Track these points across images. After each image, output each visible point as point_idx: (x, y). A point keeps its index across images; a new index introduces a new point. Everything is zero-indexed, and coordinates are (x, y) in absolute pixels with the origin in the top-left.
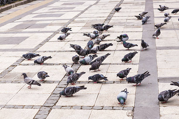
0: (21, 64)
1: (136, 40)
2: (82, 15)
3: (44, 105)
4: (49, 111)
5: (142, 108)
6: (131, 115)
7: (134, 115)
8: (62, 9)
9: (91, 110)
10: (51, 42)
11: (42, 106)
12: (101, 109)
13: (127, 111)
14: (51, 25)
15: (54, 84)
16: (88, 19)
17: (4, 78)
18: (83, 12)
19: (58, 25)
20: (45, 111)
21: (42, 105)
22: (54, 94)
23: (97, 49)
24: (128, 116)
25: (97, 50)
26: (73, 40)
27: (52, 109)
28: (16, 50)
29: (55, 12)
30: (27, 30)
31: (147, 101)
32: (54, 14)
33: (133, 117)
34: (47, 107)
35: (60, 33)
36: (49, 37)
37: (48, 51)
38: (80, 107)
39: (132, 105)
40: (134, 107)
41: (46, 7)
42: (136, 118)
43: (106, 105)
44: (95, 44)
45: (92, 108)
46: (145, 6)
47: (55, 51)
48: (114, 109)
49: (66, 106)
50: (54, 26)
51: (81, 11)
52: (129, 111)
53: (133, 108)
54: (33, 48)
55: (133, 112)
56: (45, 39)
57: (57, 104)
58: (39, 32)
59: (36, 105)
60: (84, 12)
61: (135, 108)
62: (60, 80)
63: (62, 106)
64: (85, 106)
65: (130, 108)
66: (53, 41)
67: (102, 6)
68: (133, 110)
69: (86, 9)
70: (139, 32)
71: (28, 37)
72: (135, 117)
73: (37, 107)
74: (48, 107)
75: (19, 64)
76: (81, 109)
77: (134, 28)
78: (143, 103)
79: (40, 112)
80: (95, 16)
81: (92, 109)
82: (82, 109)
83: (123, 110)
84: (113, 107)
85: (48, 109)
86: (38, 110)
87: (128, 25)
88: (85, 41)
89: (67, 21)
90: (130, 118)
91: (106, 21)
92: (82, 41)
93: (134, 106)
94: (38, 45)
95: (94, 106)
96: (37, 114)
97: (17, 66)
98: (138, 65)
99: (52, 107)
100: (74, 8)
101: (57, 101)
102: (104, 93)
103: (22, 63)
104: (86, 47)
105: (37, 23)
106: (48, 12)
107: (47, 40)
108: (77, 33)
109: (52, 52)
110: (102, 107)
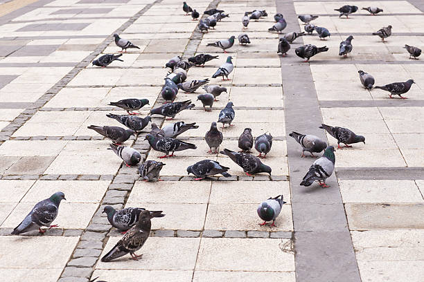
0: (12, 136)
1: (270, 85)
2: (132, 26)
3: (89, 228)
4: (104, 241)
5: (313, 235)
6: (289, 248)
7: (296, 249)
8: (81, 12)
9: (199, 238)
10: (72, 87)
11: (84, 231)
12: (221, 235)
13: (279, 241)
14: (63, 48)
15: (100, 181)
16: (150, 36)
18: (132, 20)
19: (81, 50)
20: (95, 241)
21: (84, 227)
22: (106, 203)
24: (285, 250)
26: (124, 84)
27: (109, 237)
29: (66, 19)
30: (9, 60)
31: (319, 218)
32: (66, 24)
33: (296, 252)
34: (95, 231)
35: (90, 68)
36: (67, 76)
37: (71, 109)
38: (173, 233)
39: (288, 227)
40: (294, 232)
41: (43, 7)
42: (303, 255)
43: (229, 229)
45: (201, 233)
46: (275, 8)
47: (87, 109)
48: (249, 236)
50: (72, 52)
51: (127, 18)
52: (285, 241)
53: (291, 233)
54: (34, 100)
55: (294, 242)
56: (56, 80)
58: (38, 65)
59: (71, 227)
60: (135, 20)
61: (296, 234)
62: (115, 173)
64: (184, 231)
65: (285, 234)
66: (79, 87)
67: (174, 6)
68: (293, 239)
69: (140, 14)
70: (272, 67)
71: (16, 77)
72: (299, 253)
73: (75, 233)
74: (99, 232)
75: (8, 138)
76: (175, 235)
77: (261, 58)
78: (312, 223)
79: (82, 244)
80: (165, 30)
81: (199, 236)
82: (177, 236)
83: (270, 237)
84: (246, 232)
85: (101, 236)
86: (78, 240)
87: (243, 51)
88: (152, 86)
89: (100, 41)
90: (290, 255)
91: (192, 42)
92: (146, 85)
93: (293, 230)
94: (43, 94)
95: (204, 230)
96: (76, 248)
97: (4, 141)
98: (285, 141)
99: (108, 232)
100: (110, 10)
102: (220, 203)
103: (16, 135)
105: (29, 44)
106: (50, 19)
107: (63, 83)
108: (129, 68)
109: (80, 110)
110: (221, 233)
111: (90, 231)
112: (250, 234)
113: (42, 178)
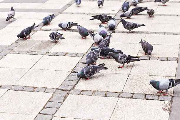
0: (42, 28)
1: (179, 2)
3: (60, 88)
4: (65, 97)
6: (167, 108)
7: (172, 109)
9: (118, 98)
11: (57, 89)
12: (131, 97)
13: (163, 102)
15: (76, 57)
17: (19, 47)
20: (60, 97)
21: (58, 87)
22: (74, 72)
23: (130, 13)
24: (164, 110)
25: (131, 15)
27: (69, 94)
28: (41, 11)
33: (171, 111)
34: (63, 90)
37: (76, 13)
38: (105, 93)
40: (173, 96)
42: (175, 113)
43: (136, 92)
44: (131, 5)
45: (119, 95)
47: (84, 14)
48: (146, 98)
49: (87, 91)
52: (166, 102)
53: (171, 97)
54: (60, 8)
55: (171, 104)
57: (76, 88)
59: (51, 87)
61: (174, 98)
62: (85, 53)
63: (83, 91)
64: (111, 92)
65: (167, 97)
68: (171, 101)
72: (172, 112)
73: (51, 91)
74: (65, 90)
75: (40, 29)
76: (106, 96)
79: (53, 99)
83: (158, 100)
84: (146, 95)
85: (64, 93)
86: (52, 96)
88: (120, 1)
90: (167, 113)
94: (66, 4)
95: (122, 92)
96: (49, 101)
97: (37, 31)
99: (70, 91)
101: (77, 83)
102: (136, 74)
103: (44, 28)
104: (121, 10)
109: (81, 14)
110: (132, 95)
111: (60, 90)
112: (147, 97)
113: (47, 54)
